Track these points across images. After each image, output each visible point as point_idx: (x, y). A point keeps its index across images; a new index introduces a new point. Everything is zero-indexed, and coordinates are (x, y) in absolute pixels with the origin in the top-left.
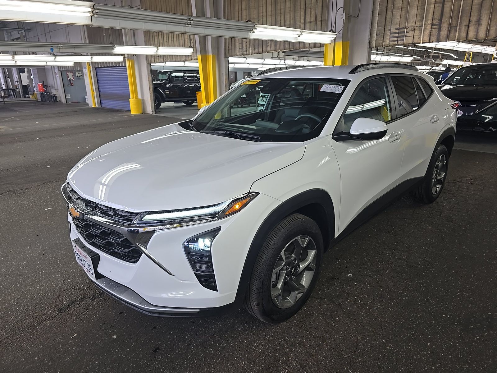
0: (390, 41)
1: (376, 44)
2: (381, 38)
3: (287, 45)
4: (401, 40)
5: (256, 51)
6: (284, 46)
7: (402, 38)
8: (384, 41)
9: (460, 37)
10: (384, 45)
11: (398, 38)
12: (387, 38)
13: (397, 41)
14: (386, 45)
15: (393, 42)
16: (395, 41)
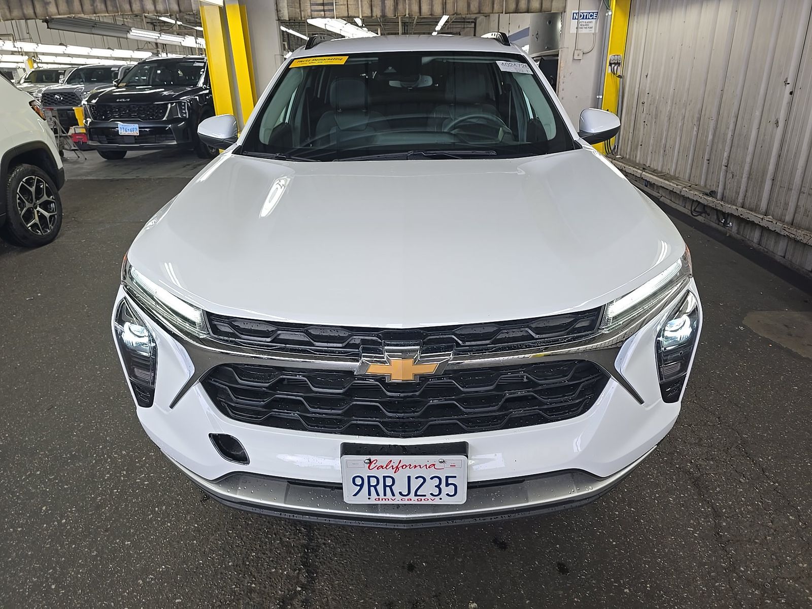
0: (312, 11)
1: (288, 13)
2: (296, 4)
3: (99, 4)
4: (329, 10)
5: (16, 13)
6: (92, 5)
7: (330, 7)
8: (302, 9)
9: (411, 11)
10: (303, 16)
11: (323, 6)
12: (307, 6)
13: (324, 11)
14: (306, 15)
15: (318, 13)
16: (321, 11)
